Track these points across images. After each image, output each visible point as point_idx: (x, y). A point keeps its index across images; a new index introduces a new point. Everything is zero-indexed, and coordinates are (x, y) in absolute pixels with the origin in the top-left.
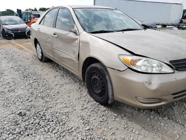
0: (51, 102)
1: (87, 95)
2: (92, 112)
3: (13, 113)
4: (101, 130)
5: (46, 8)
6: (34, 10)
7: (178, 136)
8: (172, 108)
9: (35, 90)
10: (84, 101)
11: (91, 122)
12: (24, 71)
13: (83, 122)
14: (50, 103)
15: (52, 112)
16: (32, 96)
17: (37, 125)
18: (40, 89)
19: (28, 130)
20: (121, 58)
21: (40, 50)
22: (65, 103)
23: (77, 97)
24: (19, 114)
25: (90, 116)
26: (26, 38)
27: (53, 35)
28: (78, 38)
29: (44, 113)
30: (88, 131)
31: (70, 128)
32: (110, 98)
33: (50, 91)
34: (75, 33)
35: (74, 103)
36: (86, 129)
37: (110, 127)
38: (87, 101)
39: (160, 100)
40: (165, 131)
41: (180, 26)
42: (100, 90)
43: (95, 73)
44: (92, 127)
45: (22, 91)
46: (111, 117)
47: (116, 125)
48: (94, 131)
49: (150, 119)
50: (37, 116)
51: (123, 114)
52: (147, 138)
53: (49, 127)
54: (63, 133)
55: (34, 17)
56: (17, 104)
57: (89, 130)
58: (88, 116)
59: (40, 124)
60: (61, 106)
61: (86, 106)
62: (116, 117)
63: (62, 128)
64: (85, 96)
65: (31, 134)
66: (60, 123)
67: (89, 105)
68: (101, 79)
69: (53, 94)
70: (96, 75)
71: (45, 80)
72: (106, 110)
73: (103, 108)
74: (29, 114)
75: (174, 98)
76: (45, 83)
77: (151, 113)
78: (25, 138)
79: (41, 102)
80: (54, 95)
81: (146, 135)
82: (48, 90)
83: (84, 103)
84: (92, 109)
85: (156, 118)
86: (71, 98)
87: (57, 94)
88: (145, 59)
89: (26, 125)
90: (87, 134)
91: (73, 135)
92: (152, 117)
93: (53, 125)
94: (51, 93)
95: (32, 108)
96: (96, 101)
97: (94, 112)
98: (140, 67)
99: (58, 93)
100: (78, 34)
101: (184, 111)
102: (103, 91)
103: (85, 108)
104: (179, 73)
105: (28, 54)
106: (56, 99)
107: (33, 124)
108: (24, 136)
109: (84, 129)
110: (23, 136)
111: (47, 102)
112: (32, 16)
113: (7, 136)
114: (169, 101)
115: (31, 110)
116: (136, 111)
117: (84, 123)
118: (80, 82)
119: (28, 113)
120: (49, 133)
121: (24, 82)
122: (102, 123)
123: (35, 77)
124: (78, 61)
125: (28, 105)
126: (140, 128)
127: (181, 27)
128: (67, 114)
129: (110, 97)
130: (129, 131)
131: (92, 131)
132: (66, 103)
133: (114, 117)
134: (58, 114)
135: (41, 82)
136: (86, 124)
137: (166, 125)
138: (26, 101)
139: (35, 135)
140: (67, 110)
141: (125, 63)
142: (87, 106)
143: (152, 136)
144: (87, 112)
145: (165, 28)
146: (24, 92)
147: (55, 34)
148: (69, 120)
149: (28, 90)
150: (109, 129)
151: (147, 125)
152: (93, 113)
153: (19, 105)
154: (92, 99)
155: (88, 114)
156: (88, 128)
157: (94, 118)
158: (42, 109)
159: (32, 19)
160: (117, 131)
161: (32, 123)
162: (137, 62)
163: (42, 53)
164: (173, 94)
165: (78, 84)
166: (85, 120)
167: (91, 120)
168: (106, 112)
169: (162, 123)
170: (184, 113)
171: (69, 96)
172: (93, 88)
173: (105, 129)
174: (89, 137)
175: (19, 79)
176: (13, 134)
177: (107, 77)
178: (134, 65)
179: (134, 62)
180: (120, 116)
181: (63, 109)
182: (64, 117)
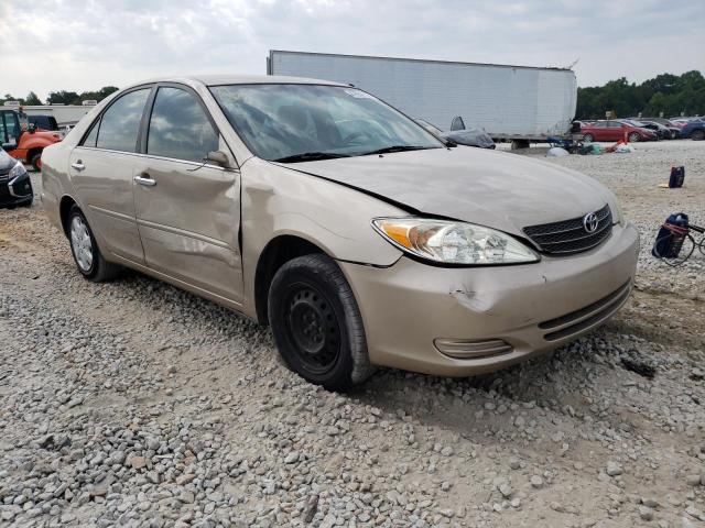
0: (154, 400)
1: (277, 367)
2: (302, 415)
3: (20, 447)
4: (336, 458)
5: (79, 94)
6: (26, 100)
7: (566, 446)
8: (547, 379)
9: (89, 371)
10: (270, 386)
11: (302, 441)
12: (31, 315)
13: (273, 442)
14: (150, 404)
15: (163, 426)
16: (80, 387)
17: (116, 466)
18: (106, 366)
19: (90, 486)
20: (382, 229)
21: (87, 238)
22: (203, 398)
23: (242, 379)
24: (44, 446)
25: (295, 424)
26: (11, 207)
27: (138, 178)
28: (234, 181)
29: (135, 433)
30: (293, 465)
31: (231, 464)
32: (357, 362)
33: (145, 367)
34: (224, 164)
35: (237, 397)
36: (288, 460)
37: (363, 447)
38: (280, 384)
39: (506, 344)
40: (530, 438)
41: (571, 141)
42: (323, 342)
43: (303, 288)
44: (305, 453)
45: (39, 378)
46: (363, 420)
47: (381, 438)
48: (313, 463)
49: (485, 414)
50: (112, 444)
51: (399, 410)
52: (477, 460)
53: (159, 468)
54: (210, 479)
55: (35, 127)
56: (29, 417)
57: (296, 461)
58: (288, 427)
59: (128, 463)
60: (193, 408)
61: (277, 399)
62: (380, 417)
63: (205, 466)
64: (271, 371)
65: (103, 496)
66: (196, 455)
67: (289, 397)
68: (323, 306)
69: (157, 377)
70: (307, 295)
71: (119, 339)
72: (345, 403)
73: (334, 398)
74: (85, 441)
75: (547, 337)
76: (119, 346)
77: (488, 396)
78: (83, 508)
79: (120, 403)
80: (161, 381)
81: (474, 454)
82: (135, 367)
83: (272, 393)
84: (299, 405)
85: (502, 408)
86: (221, 384)
87: (171, 375)
88: (452, 225)
89: (78, 472)
90: (292, 472)
91: (245, 481)
92: (489, 406)
93: (175, 461)
94: (150, 373)
95: (90, 423)
96: (309, 381)
97: (308, 414)
98: (439, 249)
99: (173, 371)
100: (234, 165)
101: (582, 383)
102: (332, 343)
103: (276, 406)
104: (553, 262)
105: (31, 260)
106: (169, 390)
107: (104, 467)
108: (76, 504)
109: (280, 460)
110: (74, 504)
111: (142, 401)
112: (25, 124)
113: (17, 509)
114: (532, 345)
115: (87, 427)
116: (441, 395)
117: (276, 445)
118: (247, 335)
119: (75, 437)
120: (165, 485)
121: (40, 351)
122: (337, 439)
123: (79, 331)
124: (238, 258)
125: (72, 417)
126: (455, 438)
127: (576, 147)
128: (217, 428)
129: (357, 356)
130: (424, 449)
131: (306, 465)
132: (207, 399)
133: (372, 419)
134: (184, 431)
135: (104, 347)
136: (284, 447)
137: (533, 423)
138: (62, 407)
139: (117, 494)
140: (213, 417)
141: (393, 240)
142: (283, 399)
143: (490, 454)
144: (284, 416)
145: (526, 150)
146: (46, 380)
147: (145, 175)
148: (225, 443)
149: (61, 374)
150: (361, 453)
151: (475, 430)
152: (304, 417)
153: (36, 422)
154: (296, 378)
155: (287, 419)
156: (291, 456)
157: (307, 428)
158: (126, 423)
159: (26, 134)
160: (384, 454)
161: (100, 464)
162: (431, 235)
163: (95, 249)
164: (543, 325)
165: (239, 340)
166: (279, 437)
167: (300, 434)
168: (348, 407)
169: (520, 417)
170: (581, 386)
171: (215, 379)
172: (297, 339)
173: (349, 455)
174: (301, 478)
175: (16, 344)
176: (37, 502)
177: (343, 295)
178: (422, 247)
179: (419, 238)
180: (390, 415)
181: (199, 417)
182: (208, 436)
